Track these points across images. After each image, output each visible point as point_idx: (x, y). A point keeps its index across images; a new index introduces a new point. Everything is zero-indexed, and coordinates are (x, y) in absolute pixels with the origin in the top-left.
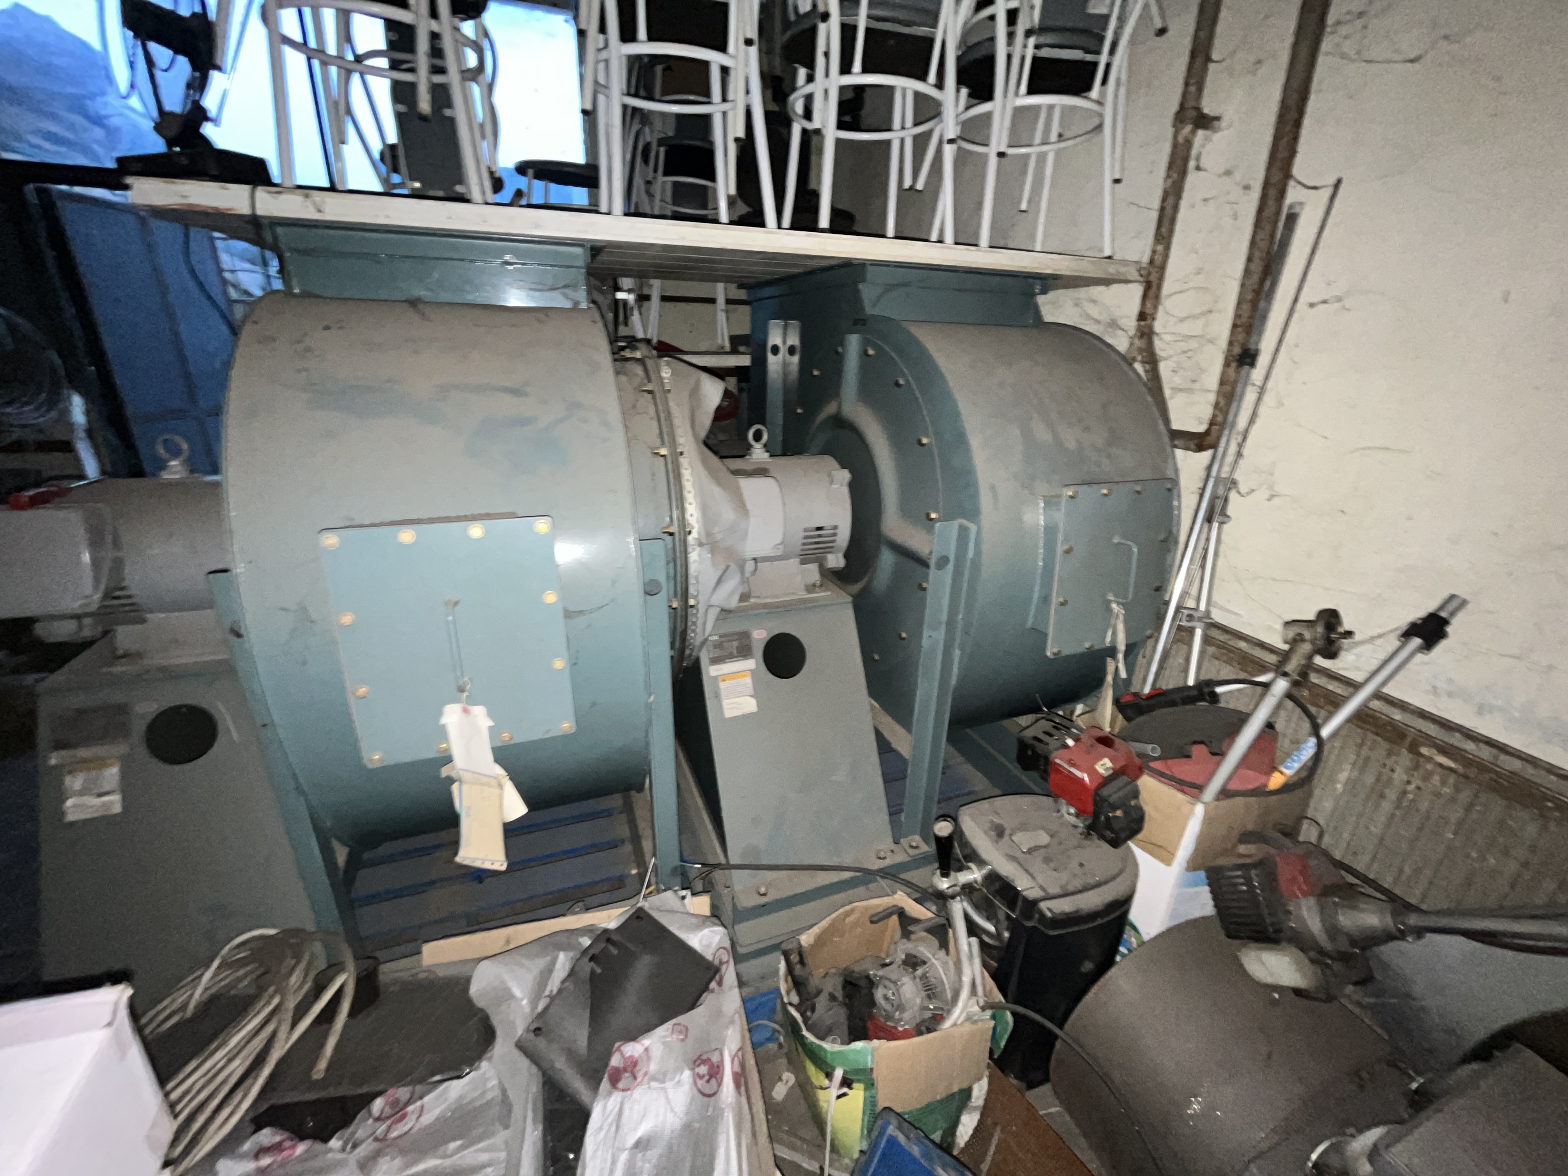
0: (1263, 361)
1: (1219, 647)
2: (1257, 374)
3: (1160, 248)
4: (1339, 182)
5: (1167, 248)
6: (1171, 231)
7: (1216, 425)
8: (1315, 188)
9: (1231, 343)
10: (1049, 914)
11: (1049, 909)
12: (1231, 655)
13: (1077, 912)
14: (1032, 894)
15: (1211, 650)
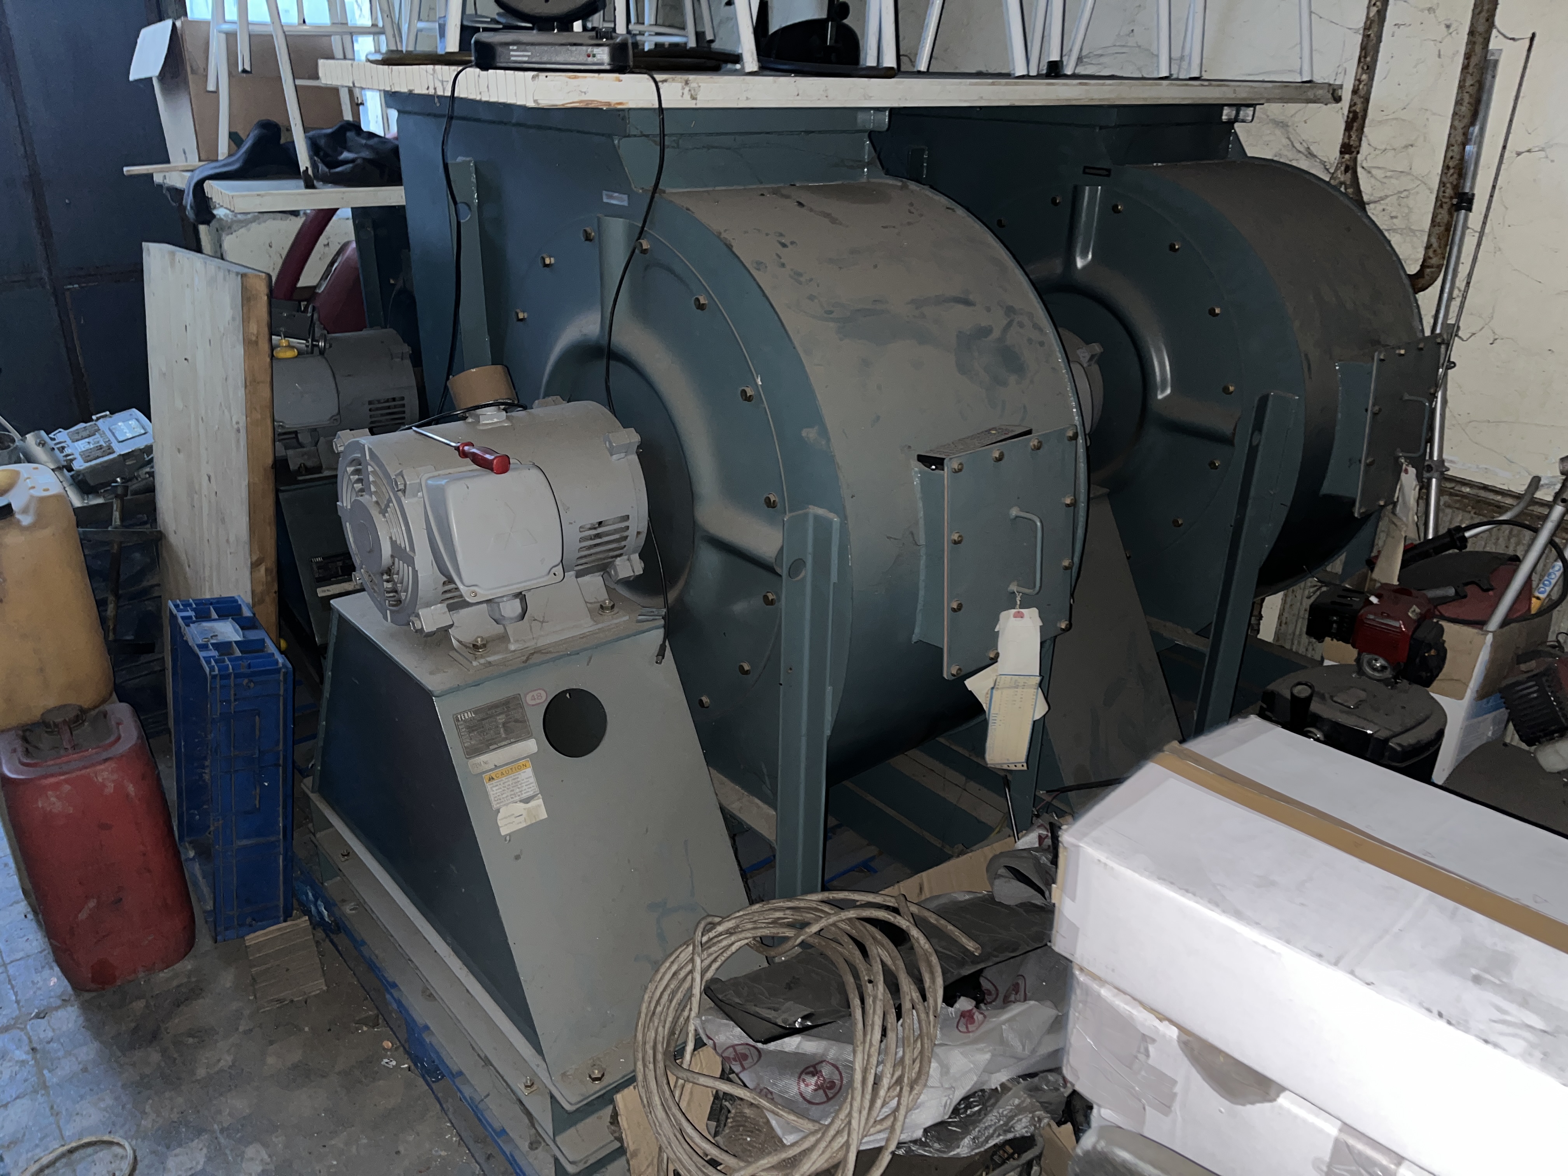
0: (1479, 205)
1: (1451, 494)
2: (1475, 218)
3: (1364, 77)
4: (1534, 35)
5: (1371, 79)
6: (1375, 60)
7: (1429, 267)
8: (1513, 39)
9: (1442, 184)
10: (1399, 749)
11: (1399, 745)
12: (1466, 501)
13: (1419, 742)
14: (1383, 734)
15: (1445, 499)
